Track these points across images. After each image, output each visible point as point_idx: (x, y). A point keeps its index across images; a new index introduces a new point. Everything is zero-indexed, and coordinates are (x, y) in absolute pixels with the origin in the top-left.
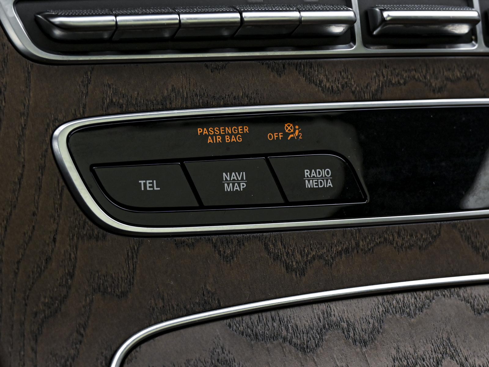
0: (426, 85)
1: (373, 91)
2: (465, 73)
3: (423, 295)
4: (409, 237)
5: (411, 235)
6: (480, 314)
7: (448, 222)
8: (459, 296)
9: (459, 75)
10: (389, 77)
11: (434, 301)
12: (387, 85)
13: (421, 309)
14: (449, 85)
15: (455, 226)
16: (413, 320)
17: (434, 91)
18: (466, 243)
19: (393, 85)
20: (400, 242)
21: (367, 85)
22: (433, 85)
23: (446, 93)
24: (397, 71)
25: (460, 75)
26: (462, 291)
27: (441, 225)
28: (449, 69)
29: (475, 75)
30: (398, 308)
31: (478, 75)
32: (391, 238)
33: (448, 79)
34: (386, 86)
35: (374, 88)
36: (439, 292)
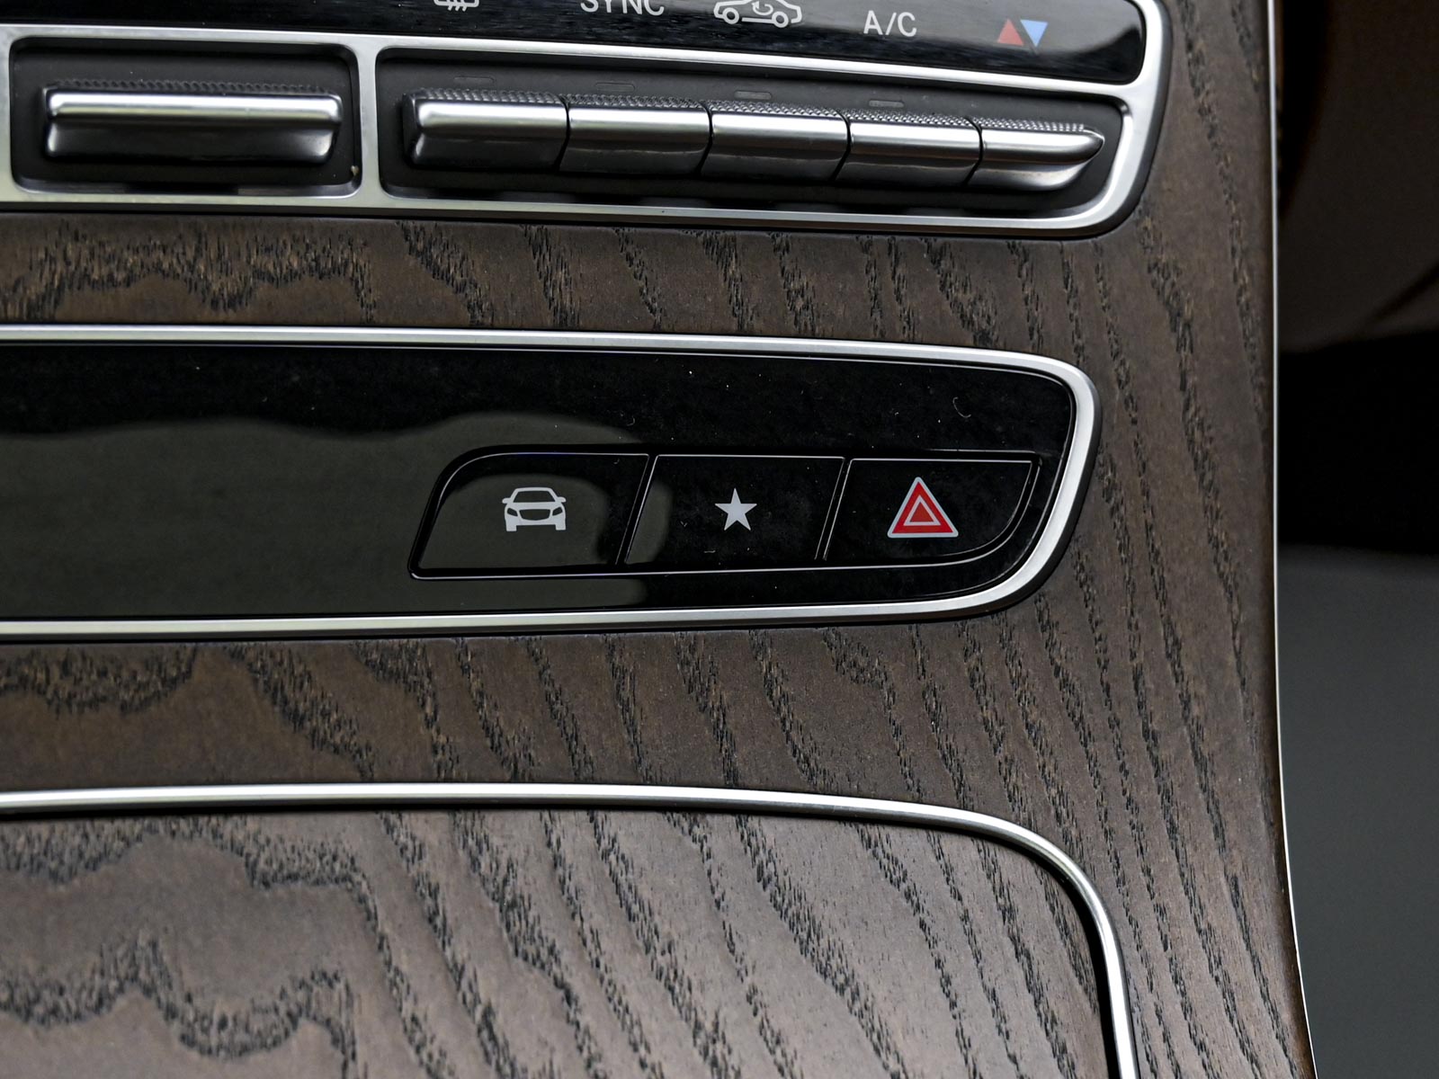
0: (192, 285)
1: (34, 297)
2: (316, 260)
3: (108, 827)
4: (94, 677)
5: (103, 674)
6: (266, 884)
7: (220, 645)
8: (216, 834)
9: (295, 264)
10: (83, 264)
11: (139, 845)
12: (76, 285)
13: (93, 864)
14: (263, 290)
15: (237, 656)
16: (62, 888)
17: (214, 303)
18: (267, 702)
19: (93, 284)
20: (67, 687)
21: (17, 282)
22: (215, 287)
23: (249, 311)
24: (109, 249)
25: (300, 264)
26: (229, 826)
27: (195, 651)
28: (268, 250)
29: (346, 265)
30: (26, 858)
31: (356, 266)
32: (41, 676)
33: (260, 274)
34: (70, 287)
35: (35, 289)
36: (160, 824)
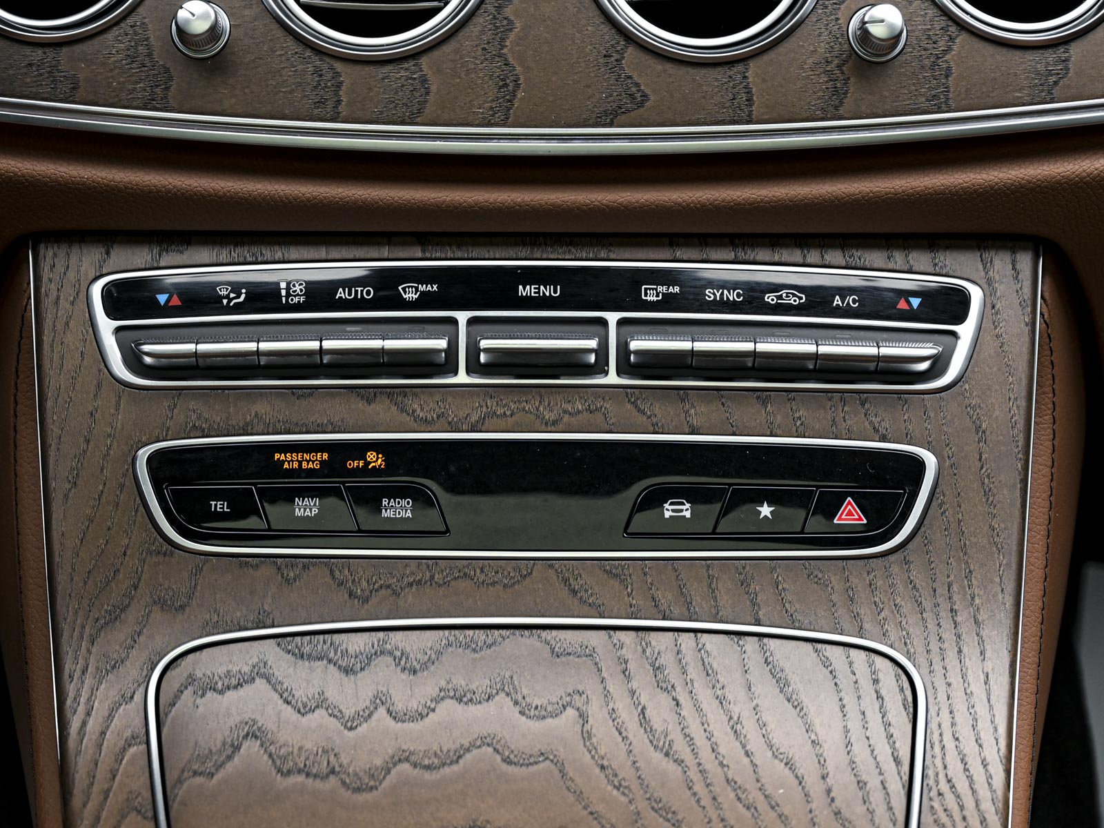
0: (537, 417)
1: (474, 422)
2: (589, 406)
3: (496, 632)
4: (493, 574)
5: (497, 572)
6: (558, 656)
7: (544, 562)
8: (539, 637)
9: (580, 407)
10: (494, 408)
11: (508, 640)
12: (491, 416)
13: (490, 646)
14: (566, 418)
15: (551, 566)
16: (477, 655)
17: (546, 424)
18: (562, 585)
19: (498, 416)
20: (483, 577)
21: (467, 416)
22: (547, 417)
24: (504, 402)
25: (582, 408)
26: (545, 634)
27: (534, 564)
28: (569, 402)
29: (601, 408)
30: (463, 643)
31: (605, 408)
32: (472, 573)
33: (565, 412)
34: (488, 417)
35: (474, 418)
36: (517, 632)
